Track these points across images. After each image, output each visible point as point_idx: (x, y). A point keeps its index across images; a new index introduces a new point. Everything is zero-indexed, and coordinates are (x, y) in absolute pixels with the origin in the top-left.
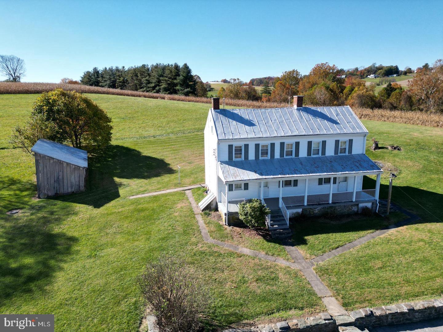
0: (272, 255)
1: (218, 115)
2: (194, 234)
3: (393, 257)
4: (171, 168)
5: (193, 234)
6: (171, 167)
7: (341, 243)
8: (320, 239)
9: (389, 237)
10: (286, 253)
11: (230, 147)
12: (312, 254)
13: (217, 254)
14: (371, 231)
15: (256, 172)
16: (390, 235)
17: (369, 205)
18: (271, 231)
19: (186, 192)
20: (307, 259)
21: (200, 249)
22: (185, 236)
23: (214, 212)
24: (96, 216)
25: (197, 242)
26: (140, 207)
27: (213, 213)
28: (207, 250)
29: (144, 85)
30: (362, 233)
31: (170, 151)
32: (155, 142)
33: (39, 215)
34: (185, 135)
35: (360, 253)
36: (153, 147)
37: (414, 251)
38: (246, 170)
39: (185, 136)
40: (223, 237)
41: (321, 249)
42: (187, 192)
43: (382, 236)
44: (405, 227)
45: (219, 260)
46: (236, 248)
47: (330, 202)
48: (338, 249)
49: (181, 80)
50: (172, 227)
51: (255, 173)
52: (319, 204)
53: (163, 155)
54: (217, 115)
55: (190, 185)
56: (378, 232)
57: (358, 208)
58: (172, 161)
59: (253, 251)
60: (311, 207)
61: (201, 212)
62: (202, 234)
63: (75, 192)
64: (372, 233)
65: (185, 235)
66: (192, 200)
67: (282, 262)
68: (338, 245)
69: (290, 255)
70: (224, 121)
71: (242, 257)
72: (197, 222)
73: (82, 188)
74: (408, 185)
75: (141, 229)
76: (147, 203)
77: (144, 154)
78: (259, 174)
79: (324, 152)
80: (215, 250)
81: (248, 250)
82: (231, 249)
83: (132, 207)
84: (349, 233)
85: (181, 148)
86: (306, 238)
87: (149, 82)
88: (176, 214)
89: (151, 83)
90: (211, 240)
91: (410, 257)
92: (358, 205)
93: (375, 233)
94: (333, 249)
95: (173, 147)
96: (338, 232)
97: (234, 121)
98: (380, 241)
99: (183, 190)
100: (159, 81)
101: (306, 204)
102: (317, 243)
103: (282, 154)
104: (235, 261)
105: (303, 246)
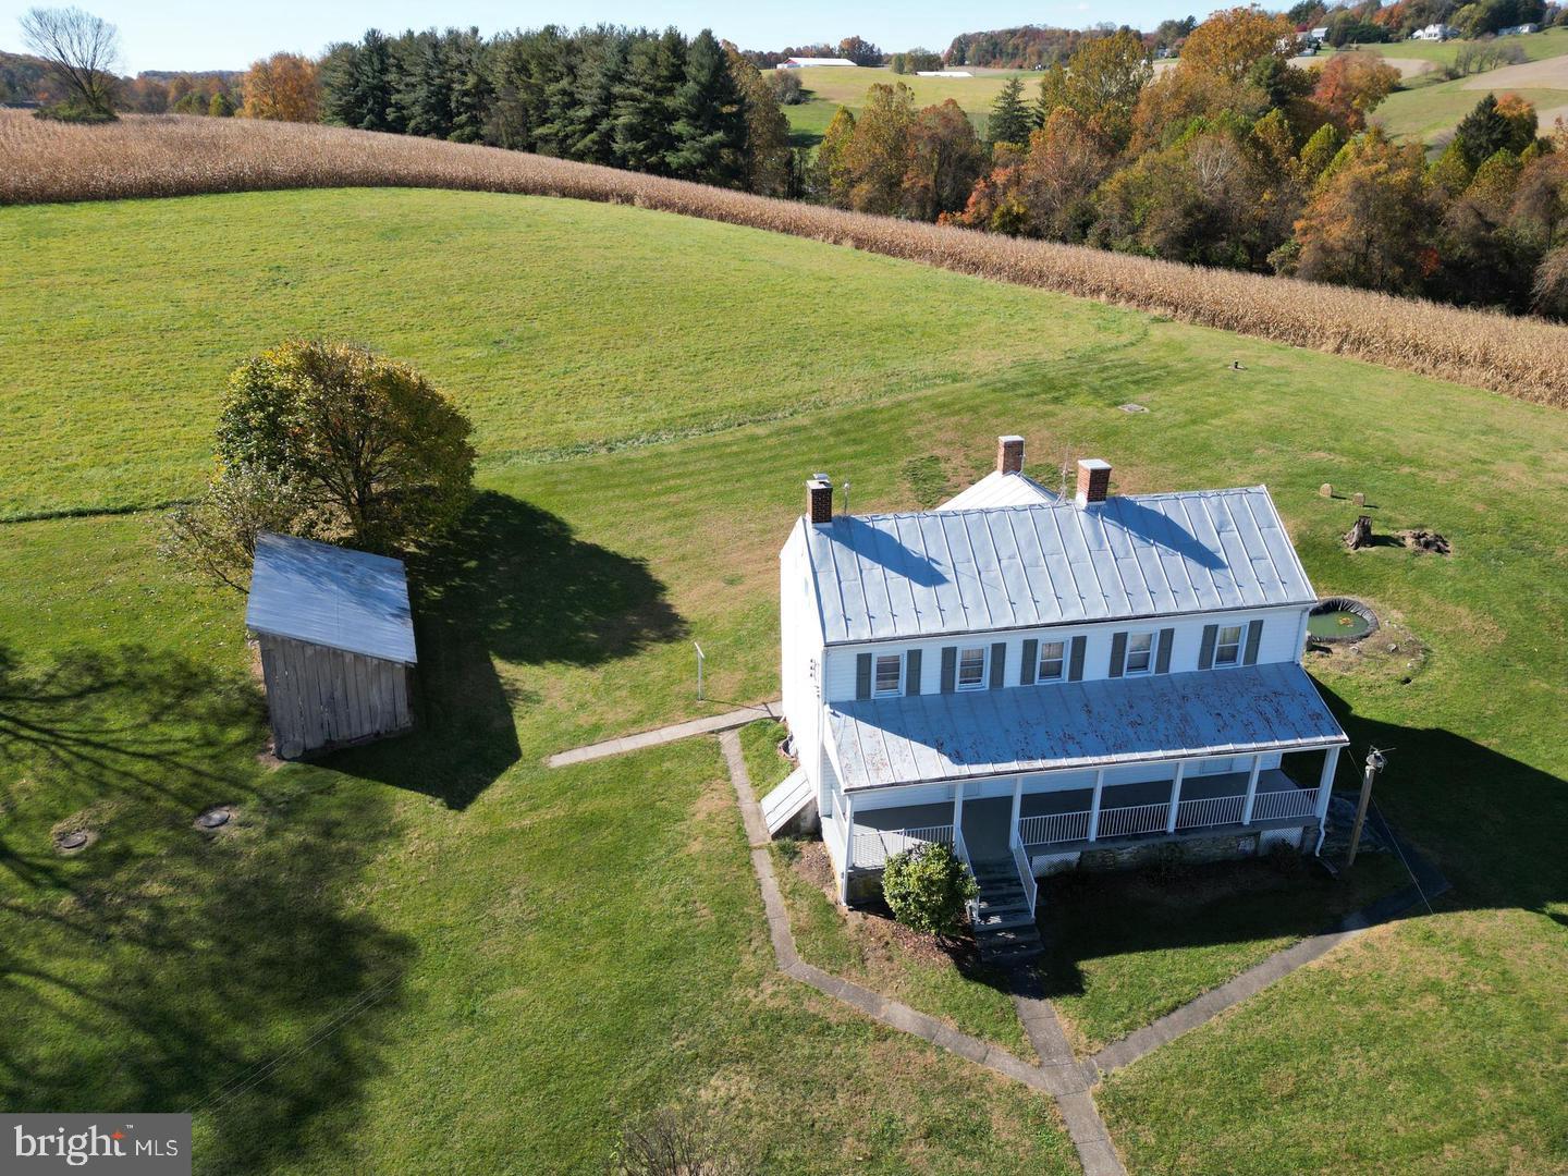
0: (977, 1035)
1: (826, 545)
2: (750, 941)
3: (1332, 1053)
4: (669, 606)
5: (748, 938)
6: (669, 600)
7: (1187, 989)
8: (1125, 970)
9: (1336, 967)
10: (1020, 1026)
11: (864, 661)
12: (1096, 1036)
13: (816, 1024)
14: (1284, 941)
15: (940, 748)
16: (1339, 961)
17: (1293, 835)
18: (980, 933)
19: (721, 738)
20: (1077, 1052)
21: (771, 1004)
22: (724, 948)
23: (811, 842)
24: (458, 849)
25: (760, 975)
26: (585, 807)
27: (804, 846)
28: (787, 1007)
29: (556, 110)
30: (1256, 948)
31: (665, 519)
32: (613, 475)
33: (290, 836)
34: (712, 440)
35: (1239, 1036)
36: (607, 501)
37: (1400, 1031)
38: (911, 738)
39: (714, 446)
40: (838, 956)
41: (1121, 1016)
42: (725, 738)
43: (1314, 965)
44: (1394, 925)
45: (824, 1047)
46: (873, 1004)
47: (1171, 828)
48: (1174, 1016)
49: (692, 100)
50: (684, 905)
51: (939, 751)
52: (1137, 837)
53: (640, 541)
54: (821, 545)
55: (734, 704)
56: (1307, 943)
57: (1257, 845)
58: (673, 570)
59: (922, 1014)
60: (1109, 846)
61: (769, 840)
62: (775, 938)
63: (383, 732)
64: (1287, 948)
65: (722, 941)
66: (740, 777)
67: (1004, 1066)
68: (1176, 998)
69: (1030, 1033)
70: (845, 567)
71: (888, 1041)
72: (758, 885)
73: (405, 719)
74: (1441, 726)
75: (593, 908)
76: (605, 792)
77: (578, 538)
78: (950, 756)
79: (1164, 663)
80: (811, 1011)
81: (909, 1010)
82: (859, 1007)
83: (560, 810)
84: (1214, 948)
85: (700, 505)
86: (1083, 965)
87: (574, 103)
88: (695, 847)
89: (581, 103)
90: (799, 968)
91: (1383, 1056)
92: (1257, 835)
93: (1296, 948)
94: (1158, 1015)
95: (673, 498)
96: (1182, 945)
97: (877, 565)
98: (1305, 984)
99: (713, 732)
100: (608, 99)
101: (1093, 836)
102: (1113, 989)
103: (1027, 675)
104: (869, 1056)
105: (1071, 1000)
